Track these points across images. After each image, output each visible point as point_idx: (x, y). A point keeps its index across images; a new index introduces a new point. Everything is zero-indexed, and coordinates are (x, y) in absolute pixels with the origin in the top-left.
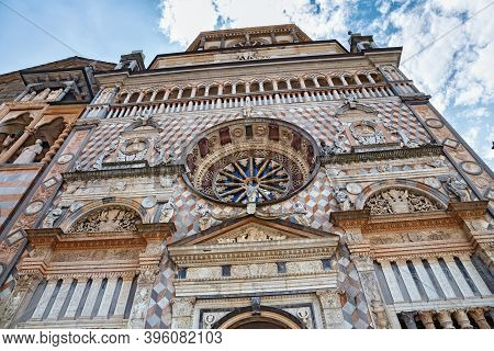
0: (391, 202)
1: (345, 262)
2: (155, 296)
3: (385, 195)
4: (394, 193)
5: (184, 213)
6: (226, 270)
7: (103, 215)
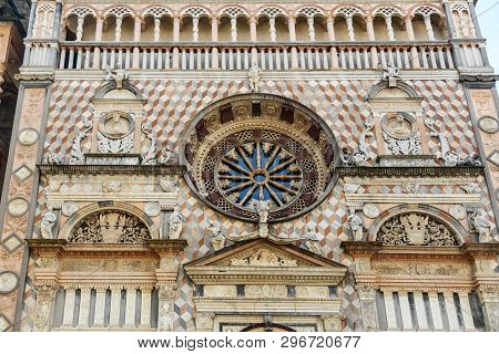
0: (408, 230)
1: (349, 290)
2: (177, 310)
3: (403, 220)
4: (414, 219)
5: (193, 225)
6: (241, 289)
7: (102, 218)
